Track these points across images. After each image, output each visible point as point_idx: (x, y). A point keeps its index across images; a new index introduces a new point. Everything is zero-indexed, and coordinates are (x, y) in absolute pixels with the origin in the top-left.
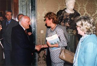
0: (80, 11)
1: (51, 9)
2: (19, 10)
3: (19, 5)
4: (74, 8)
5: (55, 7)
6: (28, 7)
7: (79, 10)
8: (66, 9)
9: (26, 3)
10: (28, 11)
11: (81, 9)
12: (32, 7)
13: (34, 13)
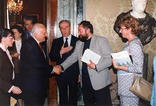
2: (59, 13)
3: (58, 5)
5: (115, 8)
6: (72, 9)
8: (132, 10)
9: (69, 3)
10: (72, 14)
12: (78, 9)
13: (81, 17)
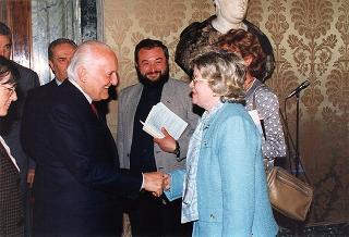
0: (269, 27)
1: (158, 18)
2: (34, 23)
3: (34, 3)
4: (245, 16)
5: (173, 10)
7: (265, 20)
11: (271, 18)
13: (92, 33)
